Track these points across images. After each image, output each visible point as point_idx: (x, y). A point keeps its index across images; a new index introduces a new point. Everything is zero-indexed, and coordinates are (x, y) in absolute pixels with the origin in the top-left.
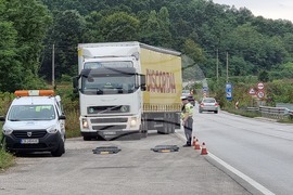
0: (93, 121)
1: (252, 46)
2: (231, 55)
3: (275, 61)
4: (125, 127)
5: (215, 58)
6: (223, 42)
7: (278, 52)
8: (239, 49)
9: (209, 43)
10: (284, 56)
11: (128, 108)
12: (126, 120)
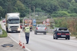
0: (11, 29)
1: (45, 4)
2: (36, 7)
3: (54, 10)
4: (17, 30)
5: (29, 8)
6: (32, 2)
7: (55, 6)
8: (39, 5)
9: (27, 2)
10: (58, 8)
11: (18, 26)
12: (18, 29)
